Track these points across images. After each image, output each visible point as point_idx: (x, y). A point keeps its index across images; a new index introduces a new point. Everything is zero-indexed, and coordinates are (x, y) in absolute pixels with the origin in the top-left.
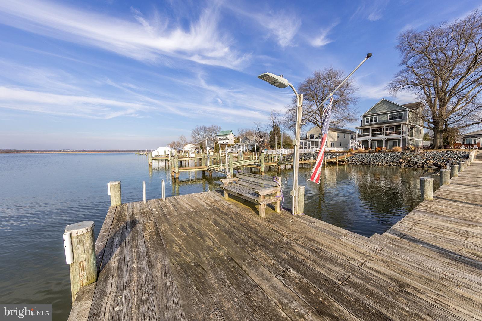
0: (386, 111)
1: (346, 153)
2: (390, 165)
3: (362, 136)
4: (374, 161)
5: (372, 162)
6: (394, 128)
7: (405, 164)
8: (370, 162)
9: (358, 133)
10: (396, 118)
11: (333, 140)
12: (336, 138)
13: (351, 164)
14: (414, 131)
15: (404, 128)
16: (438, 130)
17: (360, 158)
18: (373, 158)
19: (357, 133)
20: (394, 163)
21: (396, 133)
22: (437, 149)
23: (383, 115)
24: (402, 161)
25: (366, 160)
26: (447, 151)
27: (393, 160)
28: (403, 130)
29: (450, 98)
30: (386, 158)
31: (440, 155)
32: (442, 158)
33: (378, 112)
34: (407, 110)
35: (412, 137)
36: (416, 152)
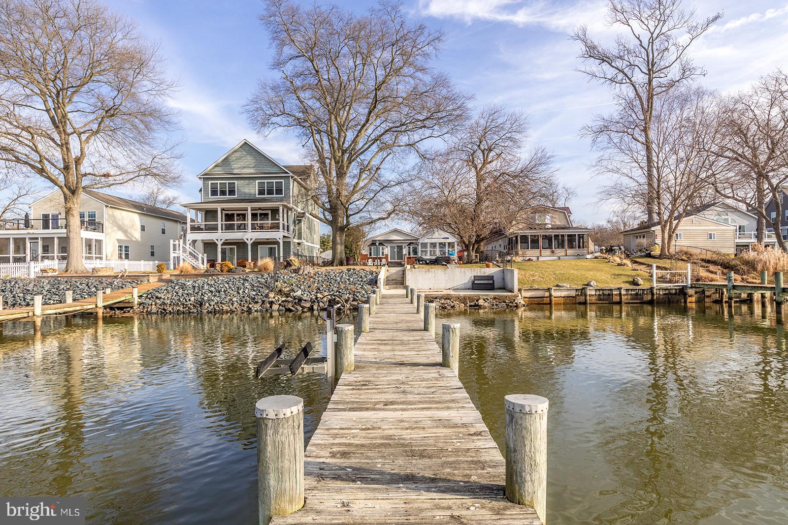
0: (252, 171)
1: (145, 279)
2: (249, 311)
3: (202, 229)
4: (213, 301)
5: (207, 304)
6: (267, 214)
7: (280, 305)
8: (201, 305)
9: (192, 221)
10: (270, 192)
11: (126, 235)
12: (135, 230)
13: (149, 313)
14: (304, 225)
15: (285, 215)
16: (337, 226)
17: (177, 293)
18: (211, 292)
19: (189, 220)
20: (257, 302)
21: (271, 228)
22: (337, 266)
23: (247, 182)
24: (274, 298)
25: (192, 299)
26: (349, 270)
27: (257, 294)
28: (283, 220)
29: (350, 163)
30: (242, 290)
31: (338, 279)
32: (342, 286)
33: (236, 171)
34: (289, 177)
35: (300, 238)
36: (301, 272)
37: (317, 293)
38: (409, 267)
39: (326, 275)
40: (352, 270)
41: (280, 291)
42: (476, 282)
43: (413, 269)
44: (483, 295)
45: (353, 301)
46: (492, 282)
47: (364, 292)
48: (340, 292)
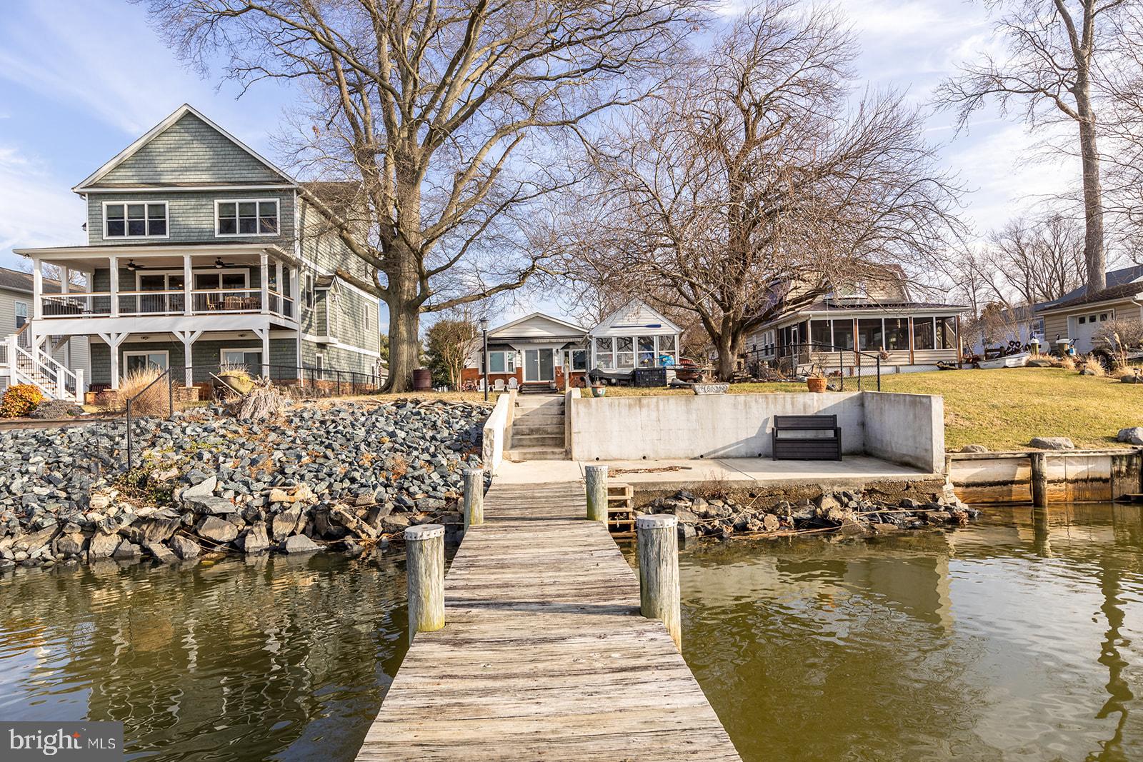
0: (205, 177)
6: (243, 277)
10: (247, 226)
14: (333, 305)
15: (279, 278)
16: (399, 303)
19: (39, 289)
21: (240, 305)
23: (193, 202)
28: (273, 289)
31: (361, 433)
32: (367, 456)
33: (166, 179)
34: (291, 190)
35: (322, 331)
36: (246, 414)
37: (272, 484)
38: (576, 393)
39: (323, 422)
40: (410, 405)
41: (143, 482)
42: (782, 435)
43: (594, 400)
44: (833, 483)
45: (396, 510)
46: (830, 434)
47: (435, 476)
48: (353, 480)
